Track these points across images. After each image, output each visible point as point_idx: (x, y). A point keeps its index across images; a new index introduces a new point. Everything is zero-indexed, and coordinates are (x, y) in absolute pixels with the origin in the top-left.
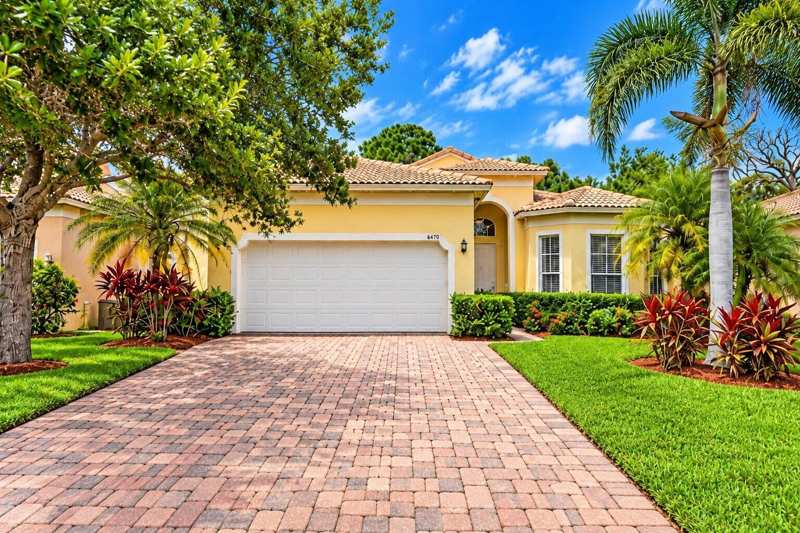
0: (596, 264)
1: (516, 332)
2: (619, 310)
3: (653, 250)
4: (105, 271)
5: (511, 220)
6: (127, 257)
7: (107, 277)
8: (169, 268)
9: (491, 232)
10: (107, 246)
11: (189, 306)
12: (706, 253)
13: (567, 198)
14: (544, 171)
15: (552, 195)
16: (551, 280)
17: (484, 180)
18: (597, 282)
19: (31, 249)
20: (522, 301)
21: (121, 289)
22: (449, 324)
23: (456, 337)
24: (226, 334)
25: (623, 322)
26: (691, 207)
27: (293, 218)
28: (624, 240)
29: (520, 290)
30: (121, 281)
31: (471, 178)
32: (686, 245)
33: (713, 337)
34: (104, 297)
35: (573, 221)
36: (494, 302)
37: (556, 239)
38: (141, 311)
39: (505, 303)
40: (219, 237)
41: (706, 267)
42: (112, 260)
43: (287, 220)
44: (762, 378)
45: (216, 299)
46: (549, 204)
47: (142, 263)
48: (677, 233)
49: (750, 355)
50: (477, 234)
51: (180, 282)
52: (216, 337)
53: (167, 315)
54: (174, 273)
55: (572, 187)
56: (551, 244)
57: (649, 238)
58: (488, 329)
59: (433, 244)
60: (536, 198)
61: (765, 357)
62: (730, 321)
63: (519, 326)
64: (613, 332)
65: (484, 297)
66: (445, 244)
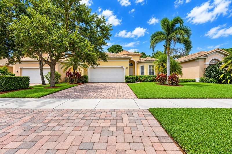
0: (150, 71)
1: (136, 82)
2: (153, 78)
3: (159, 68)
4: (66, 72)
5: (136, 63)
6: (70, 70)
7: (66, 73)
8: (77, 71)
9: (132, 65)
10: (66, 68)
11: (81, 78)
12: (166, 68)
13: (145, 59)
14: (141, 55)
15: (143, 59)
16: (142, 73)
17: (130, 57)
18: (150, 74)
19: (55, 69)
20: (137, 77)
21: (69, 75)
22: (125, 81)
23: (126, 83)
24: (87, 82)
25: (154, 79)
26: (164, 61)
27: (98, 64)
28: (154, 66)
29: (137, 75)
30: (69, 74)
31: (128, 56)
32: (164, 67)
33: (167, 80)
34: (66, 77)
35: (146, 63)
36: (132, 77)
37: (143, 66)
38: (72, 79)
39: (134, 77)
40: (85, 67)
41: (166, 70)
42: (67, 71)
43: (97, 64)
44: (174, 85)
45: (85, 77)
46: (142, 60)
47: (72, 71)
48: (162, 65)
49: (172, 82)
50: (130, 65)
51: (79, 74)
52: (85, 83)
53: (77, 79)
54: (78, 73)
55: (146, 57)
56: (142, 67)
57: (158, 66)
58: (131, 81)
59: (122, 68)
60: (140, 59)
61: (174, 82)
62: (169, 77)
63: (137, 81)
64: (152, 81)
65: (130, 76)
66: (124, 68)
